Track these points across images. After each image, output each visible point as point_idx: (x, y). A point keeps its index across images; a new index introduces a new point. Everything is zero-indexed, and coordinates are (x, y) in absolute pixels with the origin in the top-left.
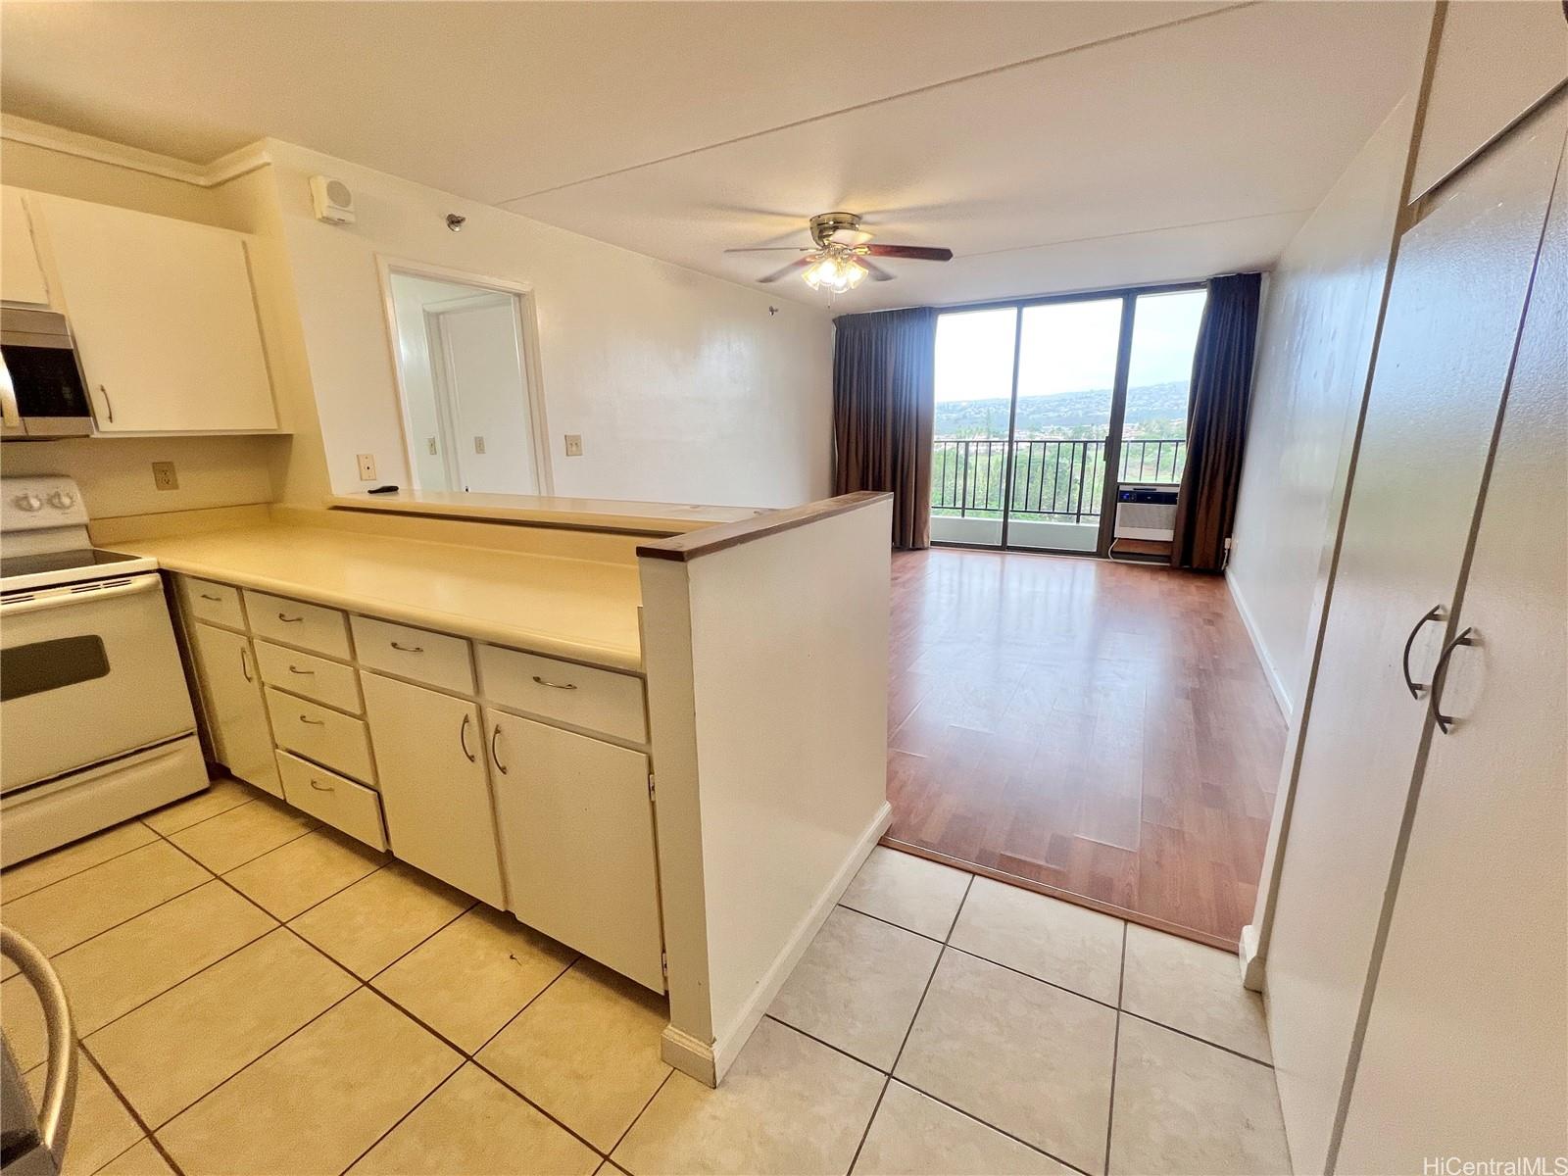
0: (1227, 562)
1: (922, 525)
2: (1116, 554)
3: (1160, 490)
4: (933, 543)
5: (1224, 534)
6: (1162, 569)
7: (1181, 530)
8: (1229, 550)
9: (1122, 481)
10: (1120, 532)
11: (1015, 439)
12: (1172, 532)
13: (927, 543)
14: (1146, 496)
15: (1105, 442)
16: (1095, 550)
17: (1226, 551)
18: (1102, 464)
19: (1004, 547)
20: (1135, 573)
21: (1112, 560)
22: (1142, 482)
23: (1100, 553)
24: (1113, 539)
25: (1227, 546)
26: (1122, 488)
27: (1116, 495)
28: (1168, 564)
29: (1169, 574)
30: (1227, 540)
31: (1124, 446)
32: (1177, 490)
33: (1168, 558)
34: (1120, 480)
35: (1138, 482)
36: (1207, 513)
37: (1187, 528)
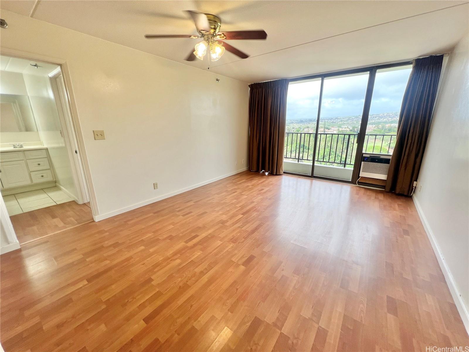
0: (414, 192)
1: (280, 166)
2: (360, 183)
3: (382, 157)
4: (284, 173)
5: (414, 179)
6: (381, 192)
7: (391, 176)
8: (415, 187)
9: (365, 152)
10: (362, 174)
11: (319, 133)
12: (387, 176)
13: (282, 172)
14: (375, 159)
15: (358, 135)
16: (350, 181)
17: (414, 188)
18: (356, 145)
19: (312, 176)
20: (369, 193)
21: (358, 185)
22: (374, 153)
23: (353, 182)
24: (359, 177)
25: (414, 185)
26: (364, 155)
27: (361, 158)
28: (384, 190)
29: (384, 195)
30: (415, 182)
31: (366, 137)
32: (390, 158)
33: (384, 187)
34: (364, 152)
35: (372, 153)
36: (405, 169)
37: (394, 175)
